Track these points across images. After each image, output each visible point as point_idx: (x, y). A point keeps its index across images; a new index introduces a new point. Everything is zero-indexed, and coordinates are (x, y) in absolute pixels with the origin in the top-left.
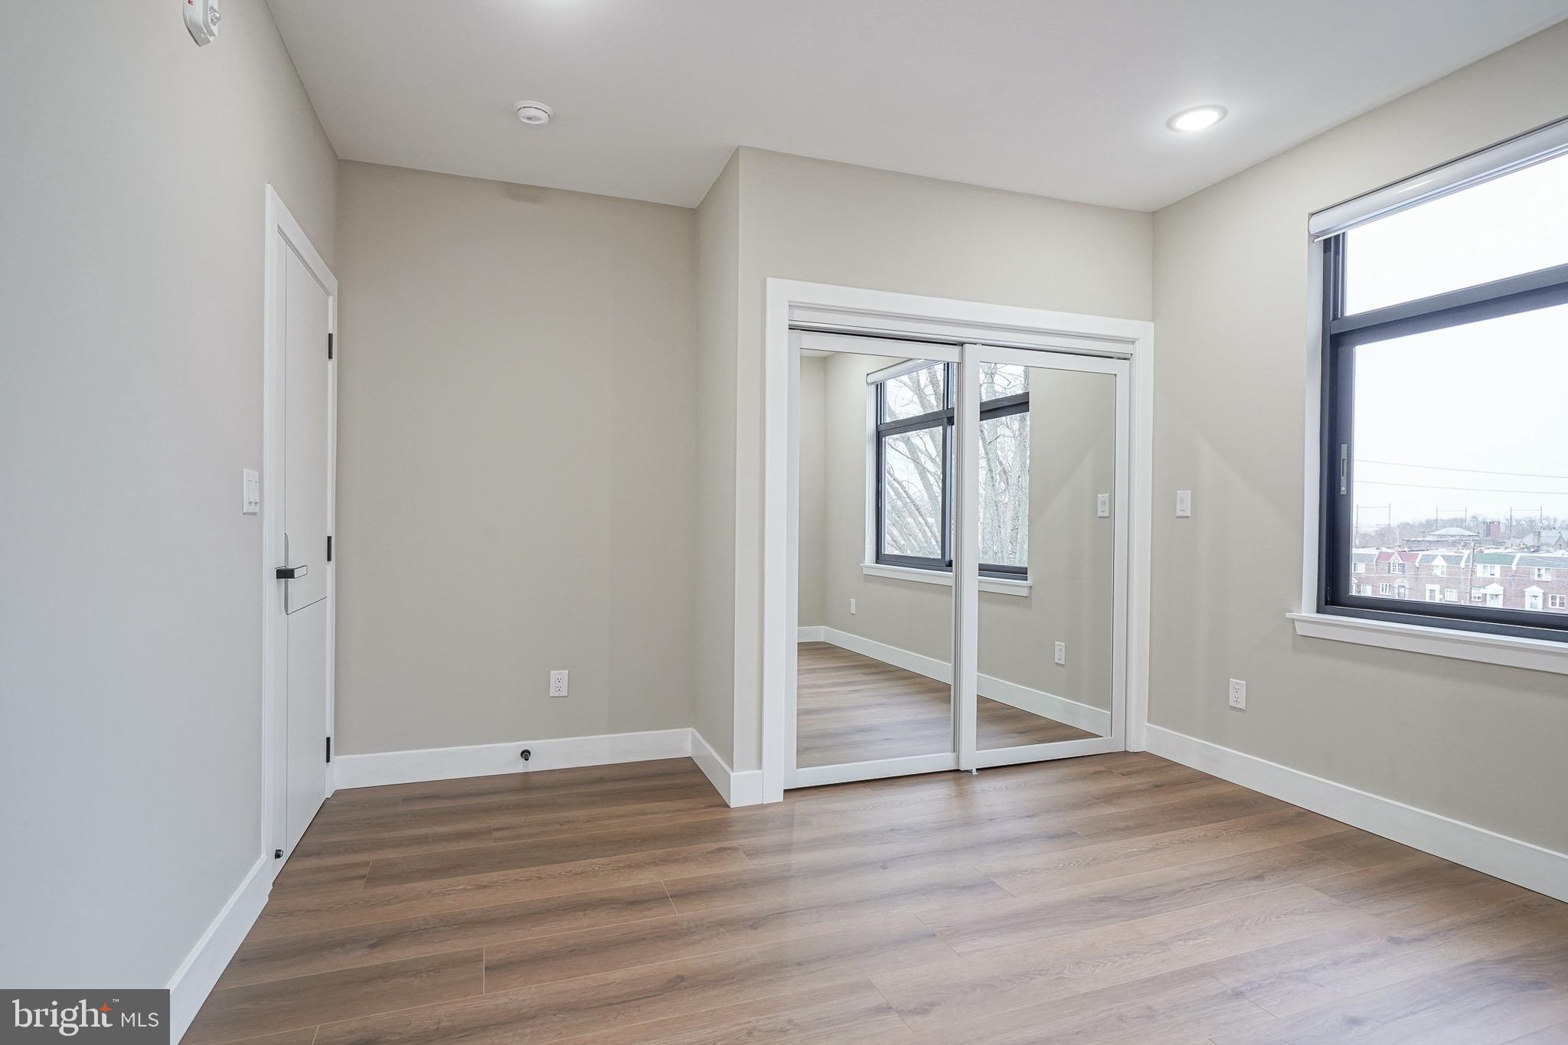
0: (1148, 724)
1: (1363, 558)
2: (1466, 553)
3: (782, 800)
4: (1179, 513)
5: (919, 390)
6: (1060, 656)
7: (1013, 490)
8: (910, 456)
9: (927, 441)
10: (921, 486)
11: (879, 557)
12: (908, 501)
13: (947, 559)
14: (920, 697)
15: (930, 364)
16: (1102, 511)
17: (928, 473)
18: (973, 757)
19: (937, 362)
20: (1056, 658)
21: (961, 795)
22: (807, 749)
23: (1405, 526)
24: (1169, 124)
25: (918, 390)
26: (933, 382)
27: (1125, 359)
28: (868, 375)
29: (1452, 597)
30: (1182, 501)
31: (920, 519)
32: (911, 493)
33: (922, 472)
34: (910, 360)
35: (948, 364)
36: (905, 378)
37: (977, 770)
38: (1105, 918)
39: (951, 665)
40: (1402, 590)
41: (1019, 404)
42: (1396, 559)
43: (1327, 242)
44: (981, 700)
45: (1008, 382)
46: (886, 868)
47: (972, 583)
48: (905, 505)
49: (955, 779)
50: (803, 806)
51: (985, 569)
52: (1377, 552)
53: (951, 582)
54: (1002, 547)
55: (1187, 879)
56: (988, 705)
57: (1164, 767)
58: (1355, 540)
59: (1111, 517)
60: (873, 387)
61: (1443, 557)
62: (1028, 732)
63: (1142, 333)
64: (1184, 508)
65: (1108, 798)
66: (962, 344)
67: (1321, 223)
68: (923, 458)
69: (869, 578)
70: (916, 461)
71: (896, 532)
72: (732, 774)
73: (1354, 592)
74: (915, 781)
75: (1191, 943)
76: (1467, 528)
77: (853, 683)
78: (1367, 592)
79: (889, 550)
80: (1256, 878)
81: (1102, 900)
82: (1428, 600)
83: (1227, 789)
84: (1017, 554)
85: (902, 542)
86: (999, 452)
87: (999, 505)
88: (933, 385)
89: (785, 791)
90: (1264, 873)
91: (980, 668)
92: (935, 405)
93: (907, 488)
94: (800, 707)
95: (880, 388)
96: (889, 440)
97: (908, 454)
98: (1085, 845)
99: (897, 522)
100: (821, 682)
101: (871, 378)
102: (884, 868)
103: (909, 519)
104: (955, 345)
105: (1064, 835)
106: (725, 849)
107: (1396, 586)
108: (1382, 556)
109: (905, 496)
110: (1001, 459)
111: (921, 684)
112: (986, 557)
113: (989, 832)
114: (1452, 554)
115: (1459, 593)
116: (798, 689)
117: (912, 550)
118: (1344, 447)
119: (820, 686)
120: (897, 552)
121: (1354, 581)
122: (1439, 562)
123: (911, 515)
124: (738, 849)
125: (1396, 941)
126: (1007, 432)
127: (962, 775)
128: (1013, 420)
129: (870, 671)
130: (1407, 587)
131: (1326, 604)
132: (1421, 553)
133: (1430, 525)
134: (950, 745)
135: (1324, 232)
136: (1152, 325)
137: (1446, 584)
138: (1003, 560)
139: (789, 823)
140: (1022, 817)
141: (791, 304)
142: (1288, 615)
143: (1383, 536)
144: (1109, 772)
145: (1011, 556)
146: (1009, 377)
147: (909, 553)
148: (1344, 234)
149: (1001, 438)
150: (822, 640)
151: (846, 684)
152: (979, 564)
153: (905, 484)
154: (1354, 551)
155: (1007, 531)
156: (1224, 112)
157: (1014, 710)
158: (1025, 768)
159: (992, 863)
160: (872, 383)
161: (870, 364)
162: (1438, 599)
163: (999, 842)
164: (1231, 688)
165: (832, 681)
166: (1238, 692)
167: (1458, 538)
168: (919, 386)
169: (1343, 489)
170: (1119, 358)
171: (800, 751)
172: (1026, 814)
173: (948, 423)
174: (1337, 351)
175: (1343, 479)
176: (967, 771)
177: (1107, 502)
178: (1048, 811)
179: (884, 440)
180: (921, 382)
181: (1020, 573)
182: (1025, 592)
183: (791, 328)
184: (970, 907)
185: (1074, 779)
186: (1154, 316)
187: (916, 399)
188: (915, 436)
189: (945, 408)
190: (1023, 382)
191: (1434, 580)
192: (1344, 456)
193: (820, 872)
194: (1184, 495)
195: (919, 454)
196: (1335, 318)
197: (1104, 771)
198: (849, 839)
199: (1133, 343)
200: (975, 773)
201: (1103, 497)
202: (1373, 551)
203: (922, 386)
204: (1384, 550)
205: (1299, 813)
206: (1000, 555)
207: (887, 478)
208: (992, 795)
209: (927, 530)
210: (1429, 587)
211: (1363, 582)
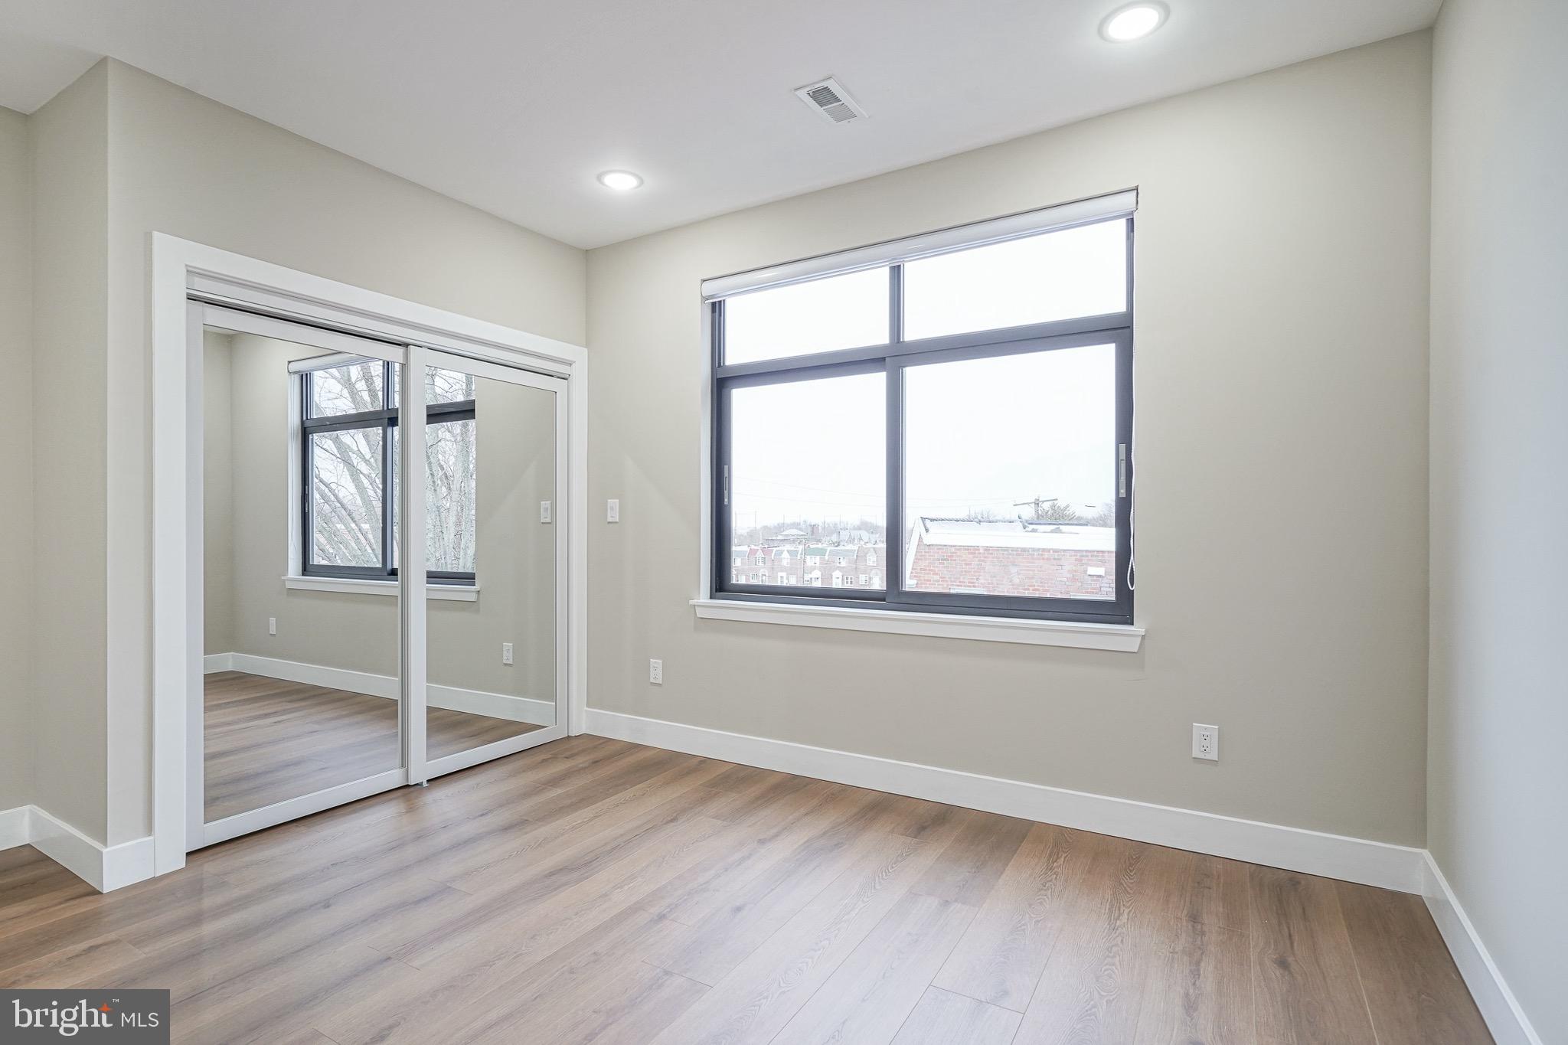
0: (588, 709)
1: (741, 554)
2: (801, 547)
3: (183, 865)
4: (610, 519)
5: (350, 384)
6: (508, 657)
7: (455, 495)
8: (338, 456)
9: (361, 442)
10: (352, 488)
11: (306, 568)
12: (338, 505)
13: (389, 567)
14: (360, 718)
15: (364, 360)
16: (545, 517)
17: (361, 475)
18: (421, 769)
19: (373, 359)
20: (505, 657)
21: (411, 810)
22: (218, 798)
23: (765, 528)
24: (599, 178)
25: (348, 384)
26: (368, 379)
27: (564, 379)
28: (289, 362)
29: (793, 582)
30: (612, 509)
31: (353, 525)
32: (341, 495)
33: (355, 473)
34: (340, 353)
35: (388, 363)
36: (334, 371)
37: (428, 781)
38: (555, 889)
39: (397, 679)
40: (764, 578)
41: (465, 411)
42: (760, 554)
43: (714, 304)
44: (430, 710)
45: (449, 388)
46: (328, 907)
47: (419, 591)
48: (334, 510)
49: (404, 795)
50: (211, 867)
51: (433, 577)
52: (748, 549)
53: (397, 592)
54: (445, 553)
55: (622, 835)
56: (436, 714)
57: (601, 744)
58: (734, 540)
59: (552, 523)
60: (297, 378)
61: (788, 551)
62: (478, 734)
63: (579, 355)
64: (613, 515)
65: (553, 782)
66: (407, 345)
67: (710, 288)
68: (355, 459)
69: (292, 592)
70: (348, 463)
71: (323, 540)
72: (105, 851)
73: (734, 581)
74: (358, 807)
75: (626, 887)
76: (800, 529)
77: (275, 713)
78: (742, 581)
79: (317, 559)
80: (672, 821)
81: (552, 874)
82: (779, 584)
83: (650, 753)
84: (461, 561)
85: (331, 551)
86: (440, 456)
87: (442, 510)
88: (367, 381)
89: (188, 854)
90: (678, 814)
91: (431, 677)
92: (369, 404)
93: (336, 491)
94: (207, 751)
95: (305, 379)
96: (315, 437)
97: (336, 452)
98: (536, 829)
99: (324, 528)
100: (230, 719)
101: (294, 367)
102: (327, 906)
103: (339, 526)
104: (399, 345)
105: (516, 825)
106: (97, 947)
107: (760, 575)
108: (753, 552)
109: (333, 498)
110: (443, 463)
111: (360, 703)
112: (429, 563)
113: (443, 839)
114: (793, 549)
115: (797, 578)
116: (205, 728)
117: (341, 559)
118: (726, 467)
119: (229, 724)
120: (324, 562)
121: (734, 572)
122: (785, 555)
123: (341, 520)
124: (121, 941)
125: (762, 842)
126: (448, 436)
127: (412, 789)
128: (457, 426)
129: (295, 697)
130: (767, 575)
131: (716, 592)
132: (775, 549)
133: (781, 528)
134: (398, 761)
135: (712, 297)
136: (586, 350)
137: (790, 571)
138: (446, 566)
139: (197, 889)
140: (475, 818)
141: (190, 269)
142: (692, 602)
143: (752, 536)
144: (555, 758)
145: (454, 562)
146: (451, 381)
147: (339, 562)
148: (724, 301)
149: (443, 442)
150: (230, 668)
151: (266, 716)
152: (427, 572)
153: (333, 486)
154: (734, 548)
155: (450, 536)
156: (642, 182)
157: (463, 715)
158: (477, 770)
159: (447, 869)
160: (295, 373)
161: (293, 352)
162: (785, 583)
163: (454, 847)
164: (651, 669)
165: (246, 715)
166: (656, 673)
167: (796, 537)
168: (349, 379)
169: (726, 500)
170: (559, 378)
171: (209, 802)
172: (481, 813)
173: (388, 423)
174: (721, 391)
175: (726, 492)
176: (417, 784)
177: (549, 508)
178: (501, 806)
179: (310, 437)
180: (351, 375)
181: (468, 578)
182: (473, 597)
183: (191, 298)
184: (424, 920)
185: (524, 771)
186: (587, 345)
187: (345, 393)
188: (347, 437)
189: (385, 408)
190: (464, 387)
191: (784, 569)
192: (726, 475)
193: (246, 934)
194: (614, 503)
195: (350, 453)
196: (719, 366)
197: (550, 758)
198: (276, 888)
199: (571, 364)
200: (425, 784)
201: (545, 504)
202: (745, 548)
203: (353, 380)
204: (753, 547)
205: (701, 761)
206: (443, 561)
207: (314, 482)
208: (443, 803)
209: (360, 536)
210: (780, 574)
211: (739, 575)
